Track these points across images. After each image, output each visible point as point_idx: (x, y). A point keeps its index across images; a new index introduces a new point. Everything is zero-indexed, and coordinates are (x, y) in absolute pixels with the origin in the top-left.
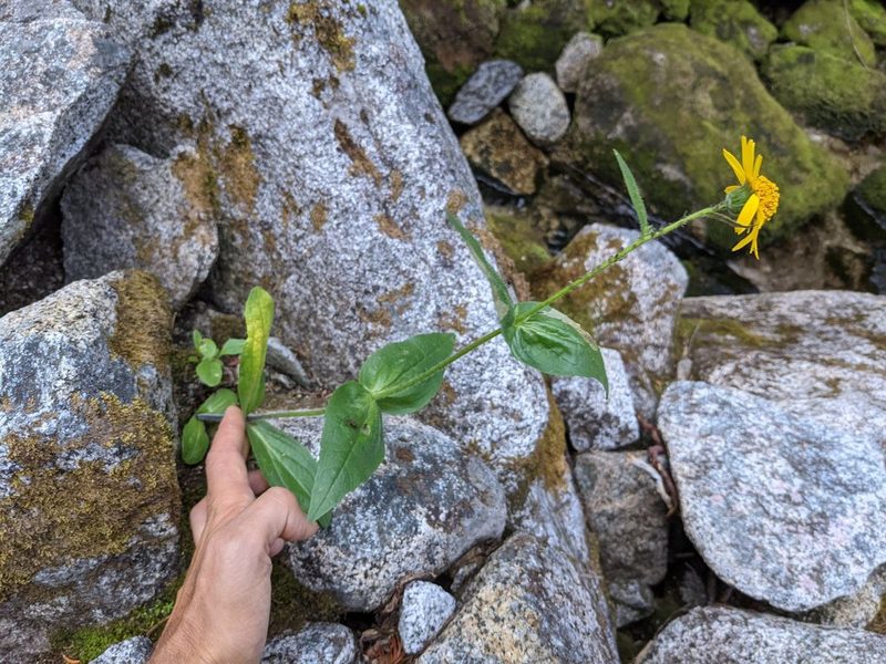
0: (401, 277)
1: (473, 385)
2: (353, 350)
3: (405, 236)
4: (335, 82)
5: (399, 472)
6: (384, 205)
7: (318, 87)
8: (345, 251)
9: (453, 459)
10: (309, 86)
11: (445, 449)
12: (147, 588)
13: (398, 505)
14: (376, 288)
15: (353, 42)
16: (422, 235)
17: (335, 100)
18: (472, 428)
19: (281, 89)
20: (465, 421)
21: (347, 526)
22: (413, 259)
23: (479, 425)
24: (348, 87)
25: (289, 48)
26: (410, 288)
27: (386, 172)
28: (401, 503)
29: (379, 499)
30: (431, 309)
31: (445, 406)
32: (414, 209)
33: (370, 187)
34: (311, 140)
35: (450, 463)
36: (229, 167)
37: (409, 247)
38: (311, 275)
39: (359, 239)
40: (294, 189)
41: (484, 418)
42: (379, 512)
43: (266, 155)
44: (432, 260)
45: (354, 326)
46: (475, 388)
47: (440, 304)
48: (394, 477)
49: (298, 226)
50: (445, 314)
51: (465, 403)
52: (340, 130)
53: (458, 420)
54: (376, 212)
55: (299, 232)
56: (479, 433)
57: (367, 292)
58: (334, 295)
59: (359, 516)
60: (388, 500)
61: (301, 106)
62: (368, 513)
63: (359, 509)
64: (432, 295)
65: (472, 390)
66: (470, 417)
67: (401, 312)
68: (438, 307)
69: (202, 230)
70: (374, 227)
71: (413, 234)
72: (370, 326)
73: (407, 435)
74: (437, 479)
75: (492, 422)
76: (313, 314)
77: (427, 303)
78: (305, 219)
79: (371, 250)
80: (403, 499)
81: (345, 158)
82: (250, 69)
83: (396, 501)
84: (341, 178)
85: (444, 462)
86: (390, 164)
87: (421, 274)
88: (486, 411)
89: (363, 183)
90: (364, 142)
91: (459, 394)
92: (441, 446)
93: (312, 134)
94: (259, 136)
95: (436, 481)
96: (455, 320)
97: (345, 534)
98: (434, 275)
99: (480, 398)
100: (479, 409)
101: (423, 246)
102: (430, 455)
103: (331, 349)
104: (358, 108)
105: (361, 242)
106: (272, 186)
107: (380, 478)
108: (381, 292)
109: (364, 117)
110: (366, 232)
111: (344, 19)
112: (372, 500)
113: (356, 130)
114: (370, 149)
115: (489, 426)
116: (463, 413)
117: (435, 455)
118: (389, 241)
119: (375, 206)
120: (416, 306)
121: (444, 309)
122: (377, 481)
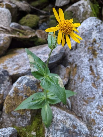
0: (93, 95)
1: (100, 123)
2: (80, 106)
3: (96, 88)
4: (93, 59)
5: (71, 129)
6: (94, 81)
7: (90, 60)
8: (84, 87)
9: (85, 134)
10: (88, 59)
11: (84, 131)
12: (24, 124)
13: (66, 135)
14: (87, 96)
15: (98, 54)
16: (100, 89)
17: (92, 62)
18: (96, 133)
19: (83, 59)
20: (95, 131)
21: (55, 133)
22: (96, 92)
23: (98, 133)
24: (95, 61)
25: (87, 53)
26: (94, 98)
27: (96, 75)
28: (67, 135)
29: (63, 131)
30: (97, 104)
31: (93, 125)
32: (100, 83)
33: (93, 77)
34: (85, 68)
35: (84, 135)
36: (73, 70)
37: (96, 90)
38: (78, 90)
39: (87, 85)
40: (80, 75)
41: (100, 132)
42: (62, 134)
43: (78, 69)
44: (100, 94)
45: (82, 102)
46: (100, 124)
47: (99, 103)
48: (69, 130)
49: (79, 81)
50: (100, 106)
51: (97, 127)
52: (91, 67)
53: (94, 130)
54: (92, 82)
55: (79, 82)
56: (97, 135)
57: (85, 96)
58: (80, 95)
59: (58, 132)
60: (65, 133)
61: (85, 62)
62: (60, 133)
63: (59, 131)
64: (98, 101)
65: (99, 124)
66: (97, 130)
67: (91, 102)
68: (98, 104)
69: (66, 79)
70: (91, 84)
71: (98, 88)
72: (84, 103)
73: (78, 124)
74: (79, 136)
75: (101, 134)
76: (76, 97)
77: (96, 102)
78: (80, 80)
79: (89, 88)
80: (68, 134)
81: (90, 72)
82: (80, 56)
83: (66, 134)
84: (88, 74)
85: (83, 134)
86: (98, 74)
87: (97, 96)
88: (101, 130)
89: (92, 76)
90: (94, 70)
91: (96, 124)
92: (84, 130)
93: (86, 67)
94: (78, 66)
95: (78, 136)
96: (101, 108)
97: (54, 134)
98: (100, 97)
99: (100, 127)
100: (99, 129)
101: (99, 91)
102: (80, 130)
103: (77, 105)
104: (95, 64)
105: (87, 86)
106: (78, 74)
107: (66, 128)
108: (88, 97)
109: (96, 66)
110: (89, 85)
111: (97, 50)
112: (62, 131)
113: (94, 67)
114: (95, 71)
115: (100, 134)
116: (96, 128)
117: (81, 131)
118: (93, 88)
119: (93, 81)
120: (94, 102)
121: (100, 105)
122: (65, 128)
